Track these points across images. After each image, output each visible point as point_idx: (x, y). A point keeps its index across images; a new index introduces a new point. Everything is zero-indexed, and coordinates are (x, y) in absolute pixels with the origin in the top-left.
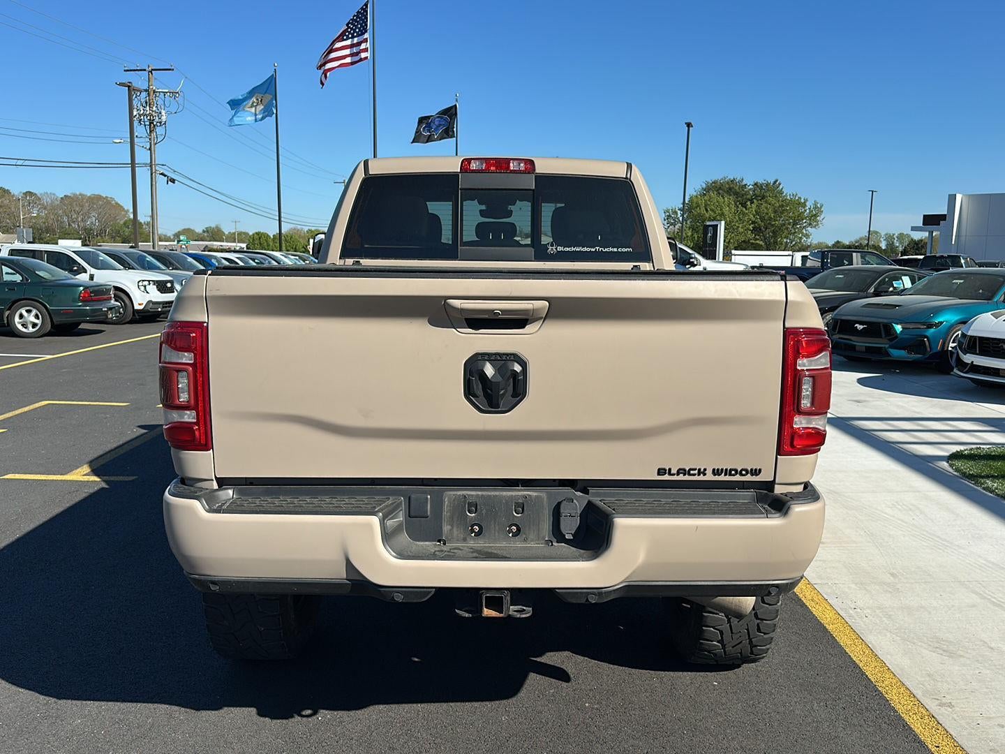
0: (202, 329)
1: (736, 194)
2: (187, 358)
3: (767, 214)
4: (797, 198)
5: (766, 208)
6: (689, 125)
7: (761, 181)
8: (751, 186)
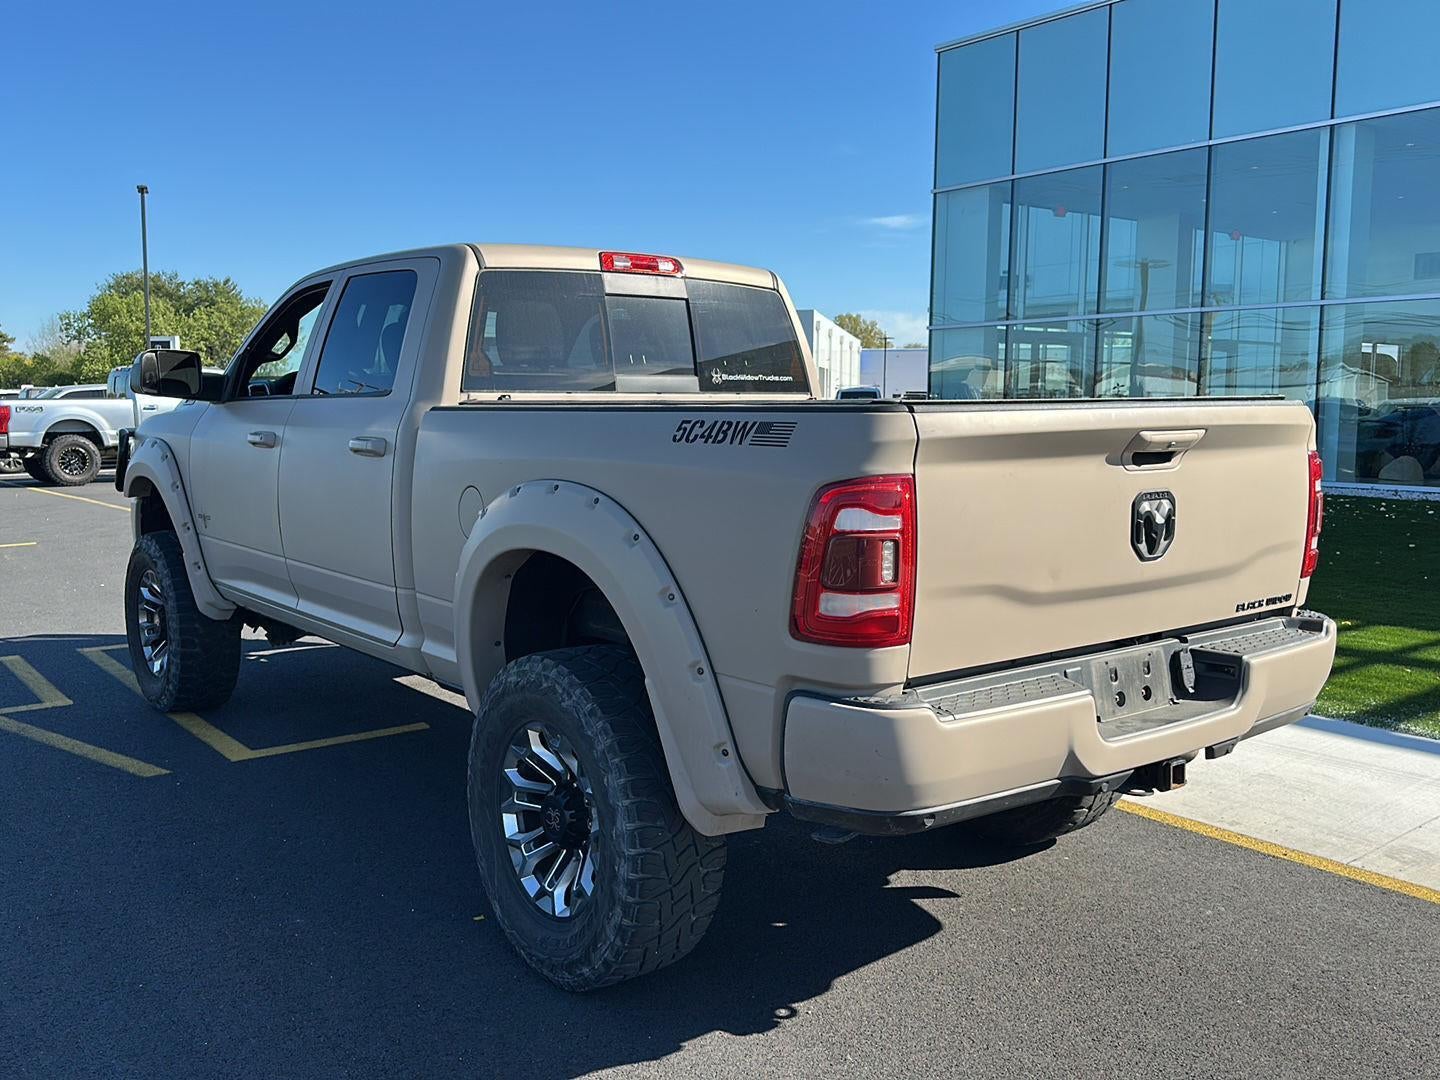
0: (910, 483)
1: (169, 296)
2: (895, 523)
3: (222, 327)
4: (262, 306)
5: (220, 319)
6: (142, 190)
7: (204, 278)
8: (190, 286)
